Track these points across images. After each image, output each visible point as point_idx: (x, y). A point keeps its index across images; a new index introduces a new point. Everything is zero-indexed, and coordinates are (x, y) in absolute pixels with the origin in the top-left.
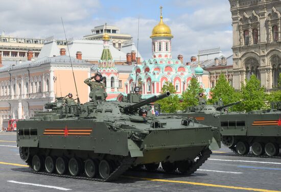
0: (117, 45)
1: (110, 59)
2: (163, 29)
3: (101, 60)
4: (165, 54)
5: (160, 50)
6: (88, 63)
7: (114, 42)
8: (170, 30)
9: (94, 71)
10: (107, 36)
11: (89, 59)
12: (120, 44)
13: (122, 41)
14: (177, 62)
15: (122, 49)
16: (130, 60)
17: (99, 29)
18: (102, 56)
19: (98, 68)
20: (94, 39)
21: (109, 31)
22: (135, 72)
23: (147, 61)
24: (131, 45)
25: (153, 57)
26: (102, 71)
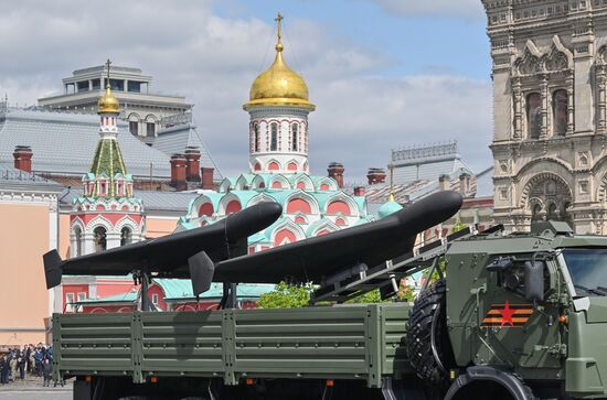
0: (143, 130)
1: (118, 170)
2: (283, 83)
3: (91, 176)
4: (290, 158)
5: (274, 147)
6: (50, 182)
7: (133, 119)
8: (304, 85)
9: (71, 207)
10: (110, 101)
11: (54, 171)
12: (151, 127)
13: (159, 115)
14: (325, 186)
15: (157, 140)
16: (182, 176)
17: (89, 77)
18: (96, 162)
19: (82, 200)
20: (72, 108)
21: (117, 84)
22: (195, 214)
23: (233, 181)
24: (188, 129)
25: (252, 167)
26: (93, 209)
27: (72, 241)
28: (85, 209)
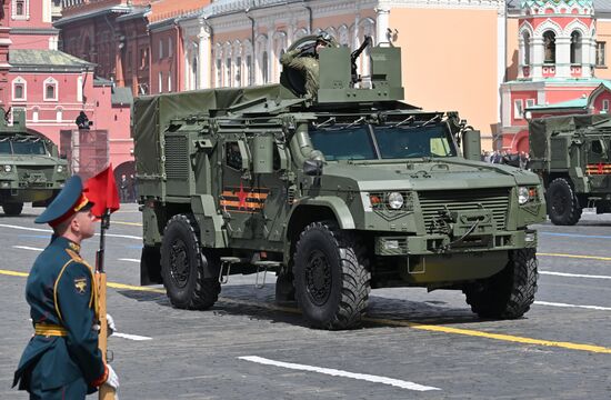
9: (518, 12)
19: (530, 3)
26: (542, 12)
27: (520, 46)
28: (533, 13)
